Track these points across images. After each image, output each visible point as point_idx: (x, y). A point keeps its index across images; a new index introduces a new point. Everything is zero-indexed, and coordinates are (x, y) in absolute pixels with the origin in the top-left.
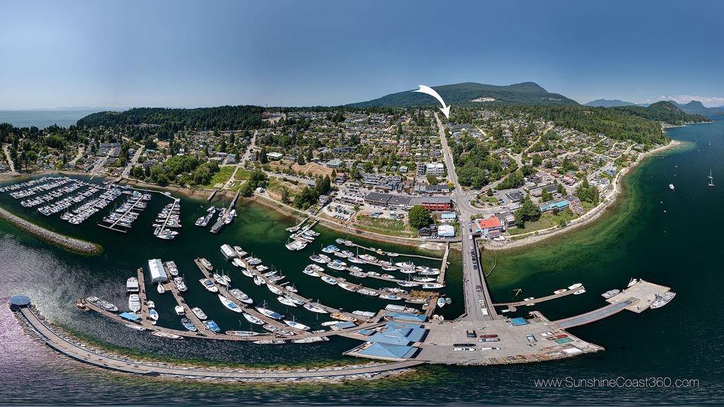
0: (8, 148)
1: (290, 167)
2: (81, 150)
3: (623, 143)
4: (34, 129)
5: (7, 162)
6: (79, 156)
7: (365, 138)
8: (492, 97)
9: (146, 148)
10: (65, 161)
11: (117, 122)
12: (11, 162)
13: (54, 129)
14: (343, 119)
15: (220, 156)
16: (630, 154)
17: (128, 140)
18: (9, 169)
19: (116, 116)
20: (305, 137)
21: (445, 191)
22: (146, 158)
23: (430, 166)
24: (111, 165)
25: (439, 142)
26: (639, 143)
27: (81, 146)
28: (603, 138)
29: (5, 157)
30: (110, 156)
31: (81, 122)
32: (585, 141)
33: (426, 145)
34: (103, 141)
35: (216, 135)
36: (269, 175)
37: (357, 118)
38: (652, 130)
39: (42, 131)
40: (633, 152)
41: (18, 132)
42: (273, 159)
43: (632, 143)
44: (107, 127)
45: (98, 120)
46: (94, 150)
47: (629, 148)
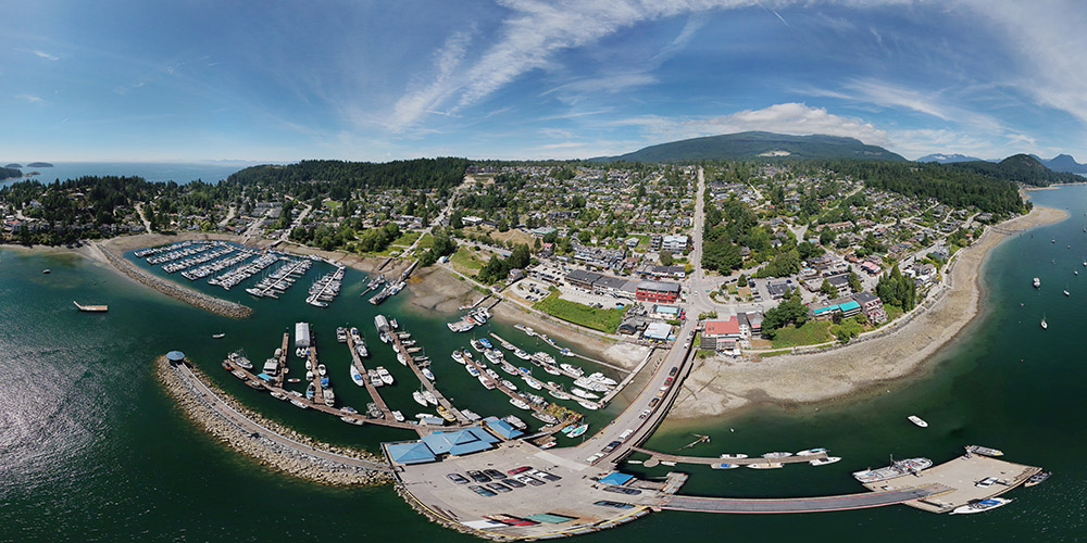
0: (141, 206)
1: (488, 234)
2: (232, 210)
3: (963, 212)
4: (173, 185)
5: (142, 222)
6: (231, 215)
7: (593, 201)
8: (786, 150)
9: (313, 209)
10: (212, 221)
11: (280, 179)
12: (148, 224)
13: (198, 186)
14: (571, 177)
15: (405, 219)
16: (970, 227)
17: (292, 199)
18: (144, 230)
19: (278, 170)
20: (516, 198)
21: (679, 275)
22: (312, 220)
23: (667, 238)
24: (269, 226)
25: (692, 208)
26: (985, 211)
27: (232, 206)
28: (935, 205)
29: (138, 216)
30: (269, 217)
31: (234, 178)
32: (907, 207)
33: (673, 210)
34: (260, 199)
35: (405, 194)
36: (460, 242)
37: (592, 175)
38: (1005, 193)
39: (182, 187)
40: (976, 225)
41: (152, 188)
42: (470, 224)
43: (975, 211)
44: (267, 183)
45: (255, 176)
46: (249, 209)
47: (970, 219)
